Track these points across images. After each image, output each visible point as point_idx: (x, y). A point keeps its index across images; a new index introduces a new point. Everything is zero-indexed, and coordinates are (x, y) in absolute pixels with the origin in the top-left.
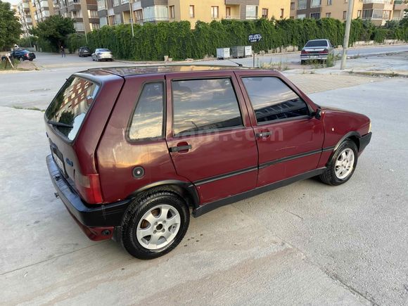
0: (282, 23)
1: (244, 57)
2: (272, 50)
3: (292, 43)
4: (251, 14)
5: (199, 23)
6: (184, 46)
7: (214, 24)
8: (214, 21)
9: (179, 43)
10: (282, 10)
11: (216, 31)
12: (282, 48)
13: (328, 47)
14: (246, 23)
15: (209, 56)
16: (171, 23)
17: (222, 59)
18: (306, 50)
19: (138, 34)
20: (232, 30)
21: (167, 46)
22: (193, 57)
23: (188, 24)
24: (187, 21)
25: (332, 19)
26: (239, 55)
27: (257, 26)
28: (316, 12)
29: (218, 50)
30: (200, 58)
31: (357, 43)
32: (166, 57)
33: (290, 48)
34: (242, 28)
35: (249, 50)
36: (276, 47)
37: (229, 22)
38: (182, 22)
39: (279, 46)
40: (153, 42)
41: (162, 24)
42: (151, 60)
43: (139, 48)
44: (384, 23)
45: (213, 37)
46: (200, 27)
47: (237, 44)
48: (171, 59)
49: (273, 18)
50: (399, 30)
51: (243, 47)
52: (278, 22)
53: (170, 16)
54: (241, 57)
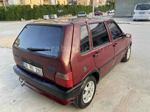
0: (66, 6)
1: (54, 18)
2: (63, 16)
3: (70, 14)
4: (53, 3)
5: (34, 6)
6: (29, 15)
7: (40, 6)
8: (40, 5)
9: (27, 13)
10: (64, 1)
11: (42, 9)
12: (67, 15)
13: (86, 14)
14: (53, 6)
15: (40, 18)
16: (22, 6)
17: (46, 19)
18: (79, 16)
19: (8, 10)
20: (48, 9)
21: (22, 15)
22: (34, 19)
23: (30, 6)
24: (29, 5)
25: (82, 5)
26: (52, 18)
27: (57, 7)
28: (75, 3)
29: (44, 16)
30: (36, 19)
31: (90, 13)
32: (22, 19)
33: (69, 15)
34: (52, 8)
35: (55, 16)
36: (65, 15)
37: (47, 5)
38: (27, 5)
39: (66, 14)
40: (15, 13)
41: (19, 6)
42: (15, 20)
43: (10, 16)
44: (97, 6)
45: (41, 11)
46: (35, 7)
47: (51, 14)
48: (24, 20)
49: (62, 4)
50: (102, 9)
51: (53, 15)
52: (64, 6)
53: (21, 3)
54: (53, 19)
